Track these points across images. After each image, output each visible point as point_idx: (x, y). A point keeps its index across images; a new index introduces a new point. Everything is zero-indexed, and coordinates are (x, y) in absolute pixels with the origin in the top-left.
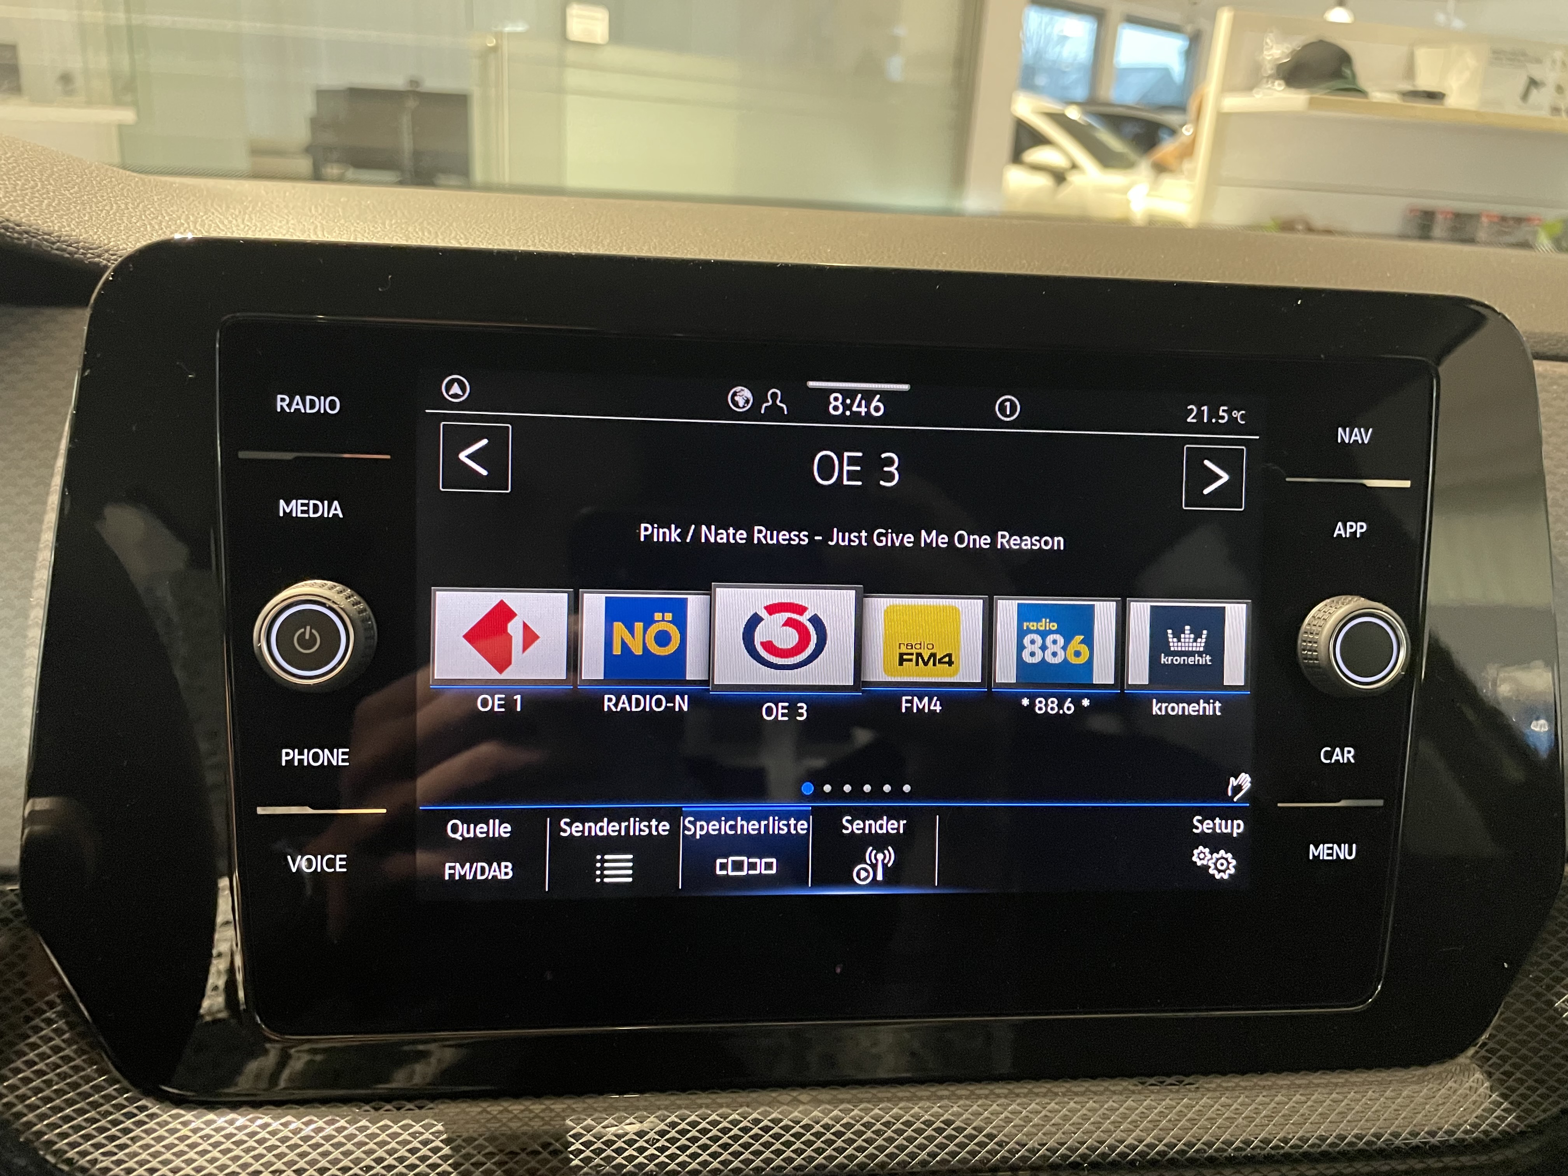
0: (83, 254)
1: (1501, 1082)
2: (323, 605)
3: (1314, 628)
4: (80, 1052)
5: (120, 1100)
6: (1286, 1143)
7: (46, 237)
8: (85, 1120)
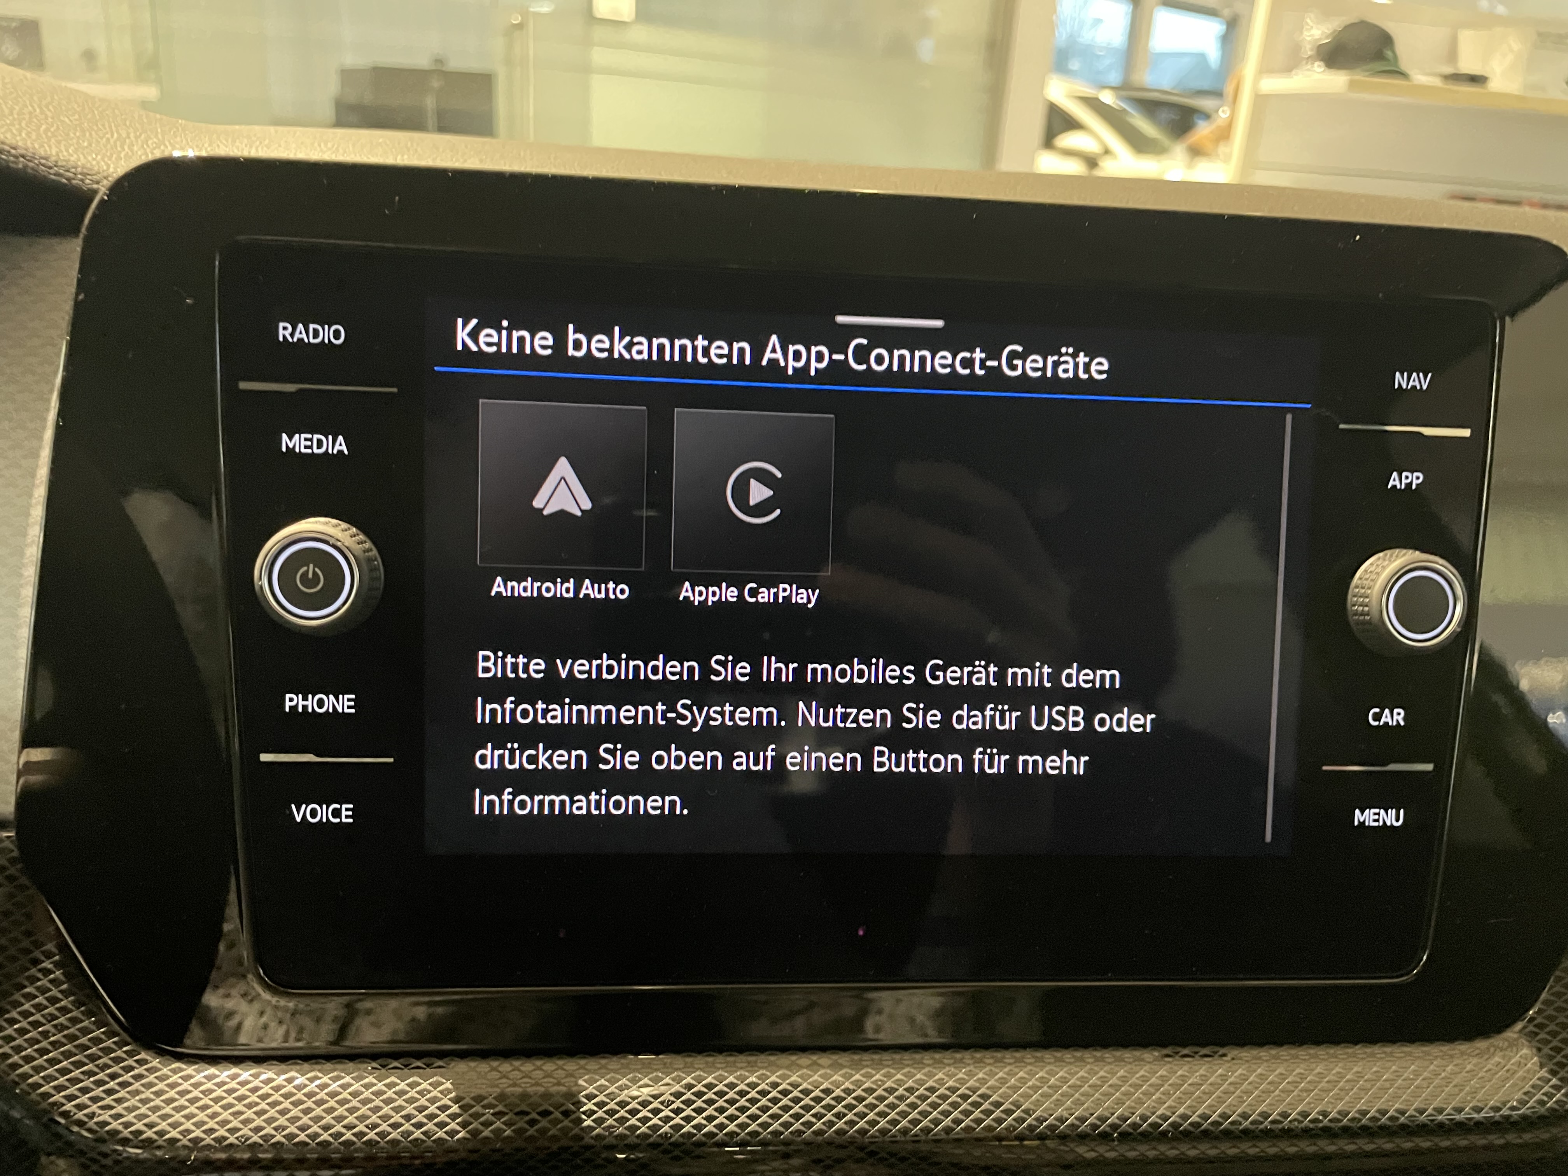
0: (82, 180)
1: (1551, 1058)
2: (326, 542)
3: (1365, 582)
4: (78, 1004)
5: (119, 1053)
6: (1325, 1116)
7: (43, 161)
8: (82, 1073)
